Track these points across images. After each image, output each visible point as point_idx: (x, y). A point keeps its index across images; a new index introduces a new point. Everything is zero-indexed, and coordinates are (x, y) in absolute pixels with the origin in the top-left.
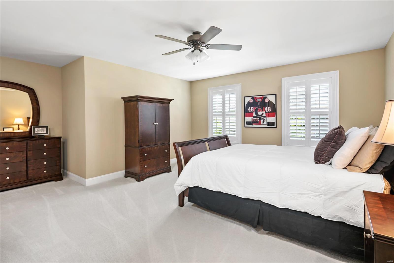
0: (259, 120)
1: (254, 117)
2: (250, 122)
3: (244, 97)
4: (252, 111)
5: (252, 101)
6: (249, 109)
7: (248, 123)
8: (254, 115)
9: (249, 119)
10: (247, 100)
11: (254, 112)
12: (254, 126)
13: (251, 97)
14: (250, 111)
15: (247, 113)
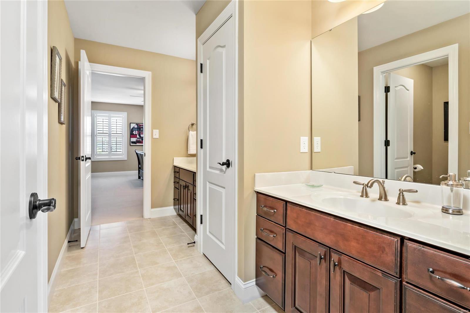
0: (141, 141)
1: (138, 138)
2: (135, 142)
3: (130, 123)
4: (136, 134)
5: (136, 126)
6: (134, 133)
7: (133, 142)
8: (138, 137)
9: (134, 140)
10: (133, 126)
11: (138, 135)
12: (138, 144)
13: (136, 124)
14: (135, 134)
15: (132, 135)
